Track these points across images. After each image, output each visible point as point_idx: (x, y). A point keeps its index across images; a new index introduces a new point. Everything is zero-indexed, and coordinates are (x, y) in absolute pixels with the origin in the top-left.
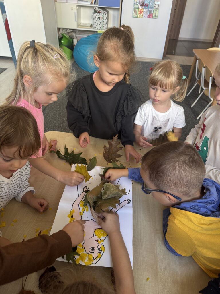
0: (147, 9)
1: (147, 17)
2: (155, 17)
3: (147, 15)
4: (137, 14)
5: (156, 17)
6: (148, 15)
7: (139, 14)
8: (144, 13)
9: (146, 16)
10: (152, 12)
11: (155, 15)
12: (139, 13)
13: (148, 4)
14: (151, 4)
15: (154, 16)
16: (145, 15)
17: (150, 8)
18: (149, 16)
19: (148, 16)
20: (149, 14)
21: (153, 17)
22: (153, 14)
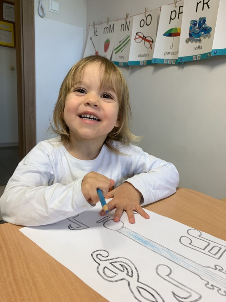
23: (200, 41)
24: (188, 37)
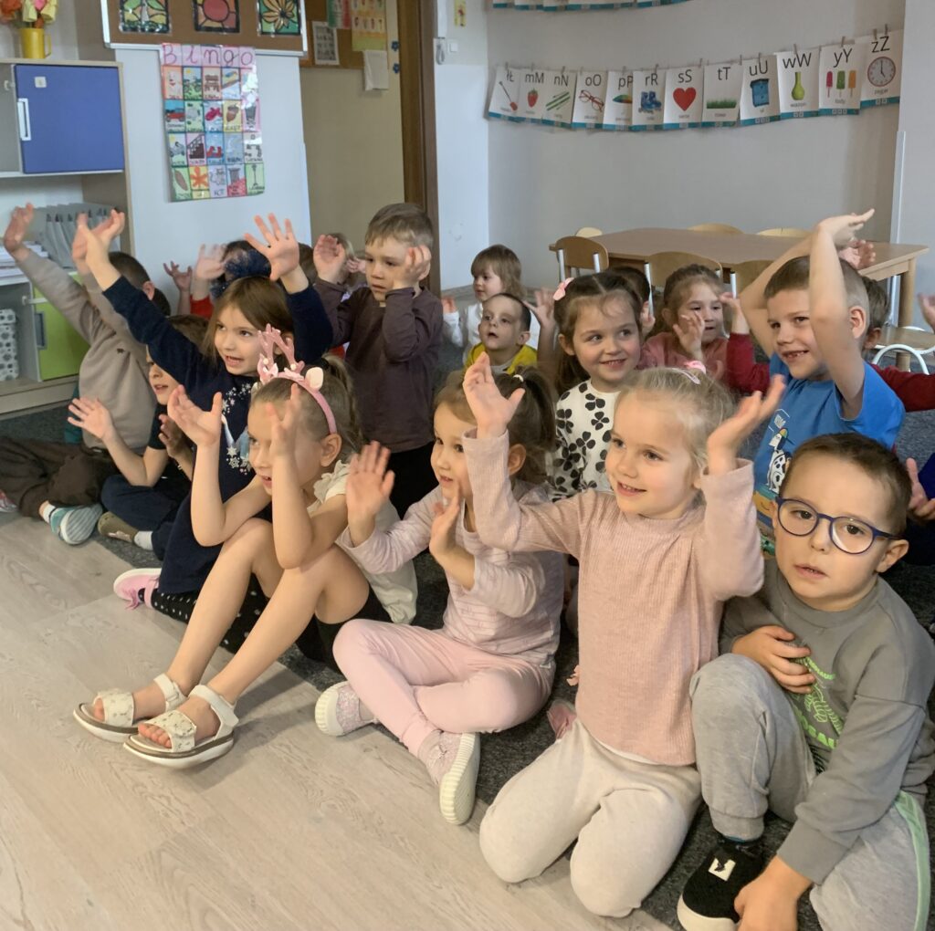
0: (219, 164)
1: (225, 193)
2: (256, 191)
3: (225, 187)
4: (186, 189)
5: (257, 188)
6: (229, 188)
7: (194, 185)
8: (214, 179)
9: (222, 190)
10: (241, 176)
11: (255, 184)
12: (193, 182)
13: (219, 148)
14: (229, 146)
15: (250, 185)
16: (218, 188)
17: (229, 160)
18: (231, 190)
19: (228, 191)
20: (230, 183)
21: (249, 191)
22: (245, 180)
23: (652, 112)
24: (640, 106)
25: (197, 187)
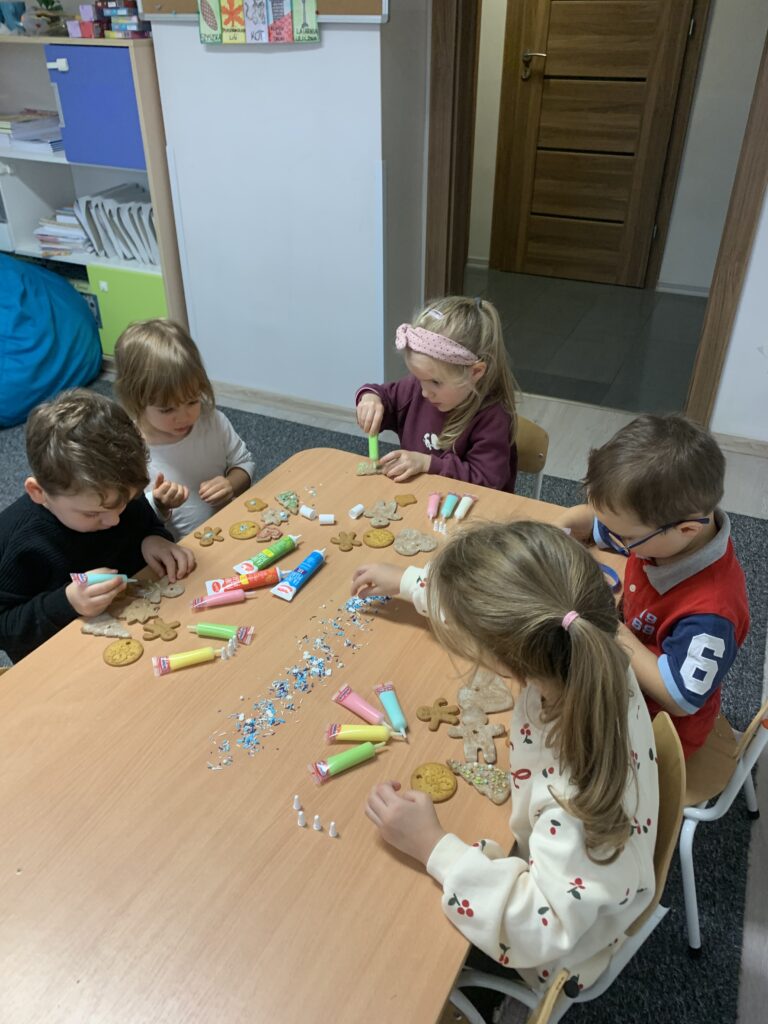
1: (265, 39)
2: (306, 36)
3: (264, 28)
4: (215, 28)
5: (307, 32)
6: (270, 29)
7: (227, 22)
8: (250, 14)
9: (261, 35)
10: (287, 11)
11: (305, 25)
12: (225, 17)
15: (298, 26)
16: (255, 29)
18: (274, 34)
19: (270, 34)
20: (271, 22)
21: (296, 36)
22: (292, 18)
25: (229, 26)
